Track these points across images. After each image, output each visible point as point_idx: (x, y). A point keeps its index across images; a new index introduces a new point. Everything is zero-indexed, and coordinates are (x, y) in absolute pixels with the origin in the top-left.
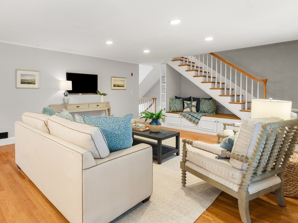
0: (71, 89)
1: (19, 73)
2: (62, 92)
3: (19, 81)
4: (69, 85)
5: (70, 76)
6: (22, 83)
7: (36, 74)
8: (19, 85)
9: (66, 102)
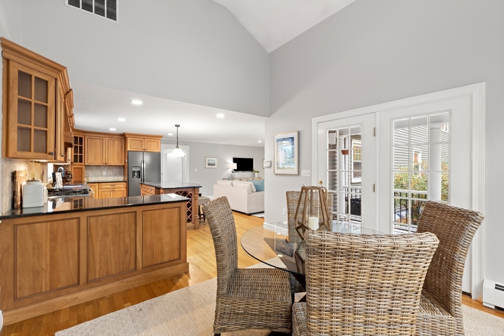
0: (236, 168)
1: (207, 159)
2: (230, 171)
3: (207, 164)
4: (235, 166)
5: (235, 160)
6: (209, 165)
7: (215, 159)
8: (207, 166)
9: (233, 176)
